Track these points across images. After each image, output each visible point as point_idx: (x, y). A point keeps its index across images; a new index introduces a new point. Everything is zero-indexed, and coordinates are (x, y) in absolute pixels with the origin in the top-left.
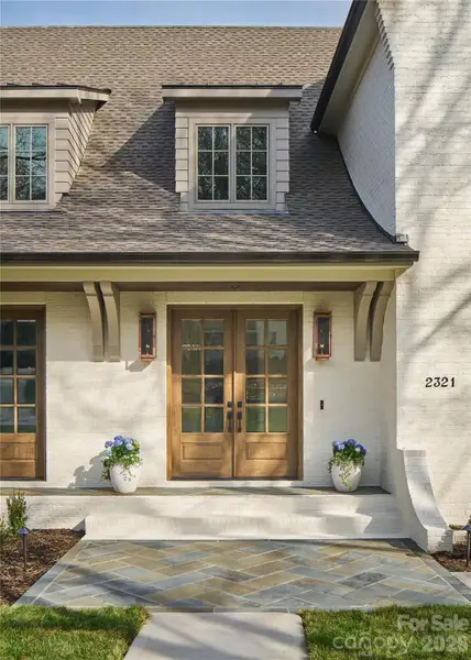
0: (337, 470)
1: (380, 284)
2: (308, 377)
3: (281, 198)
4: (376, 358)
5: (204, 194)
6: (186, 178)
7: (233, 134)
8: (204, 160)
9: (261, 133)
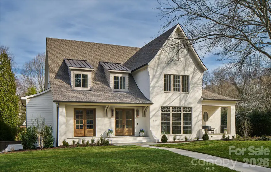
0: (141, 133)
1: (147, 107)
2: (135, 120)
3: (127, 89)
4: (145, 117)
5: (115, 88)
6: (112, 85)
7: (119, 78)
8: (115, 82)
9: (124, 78)
